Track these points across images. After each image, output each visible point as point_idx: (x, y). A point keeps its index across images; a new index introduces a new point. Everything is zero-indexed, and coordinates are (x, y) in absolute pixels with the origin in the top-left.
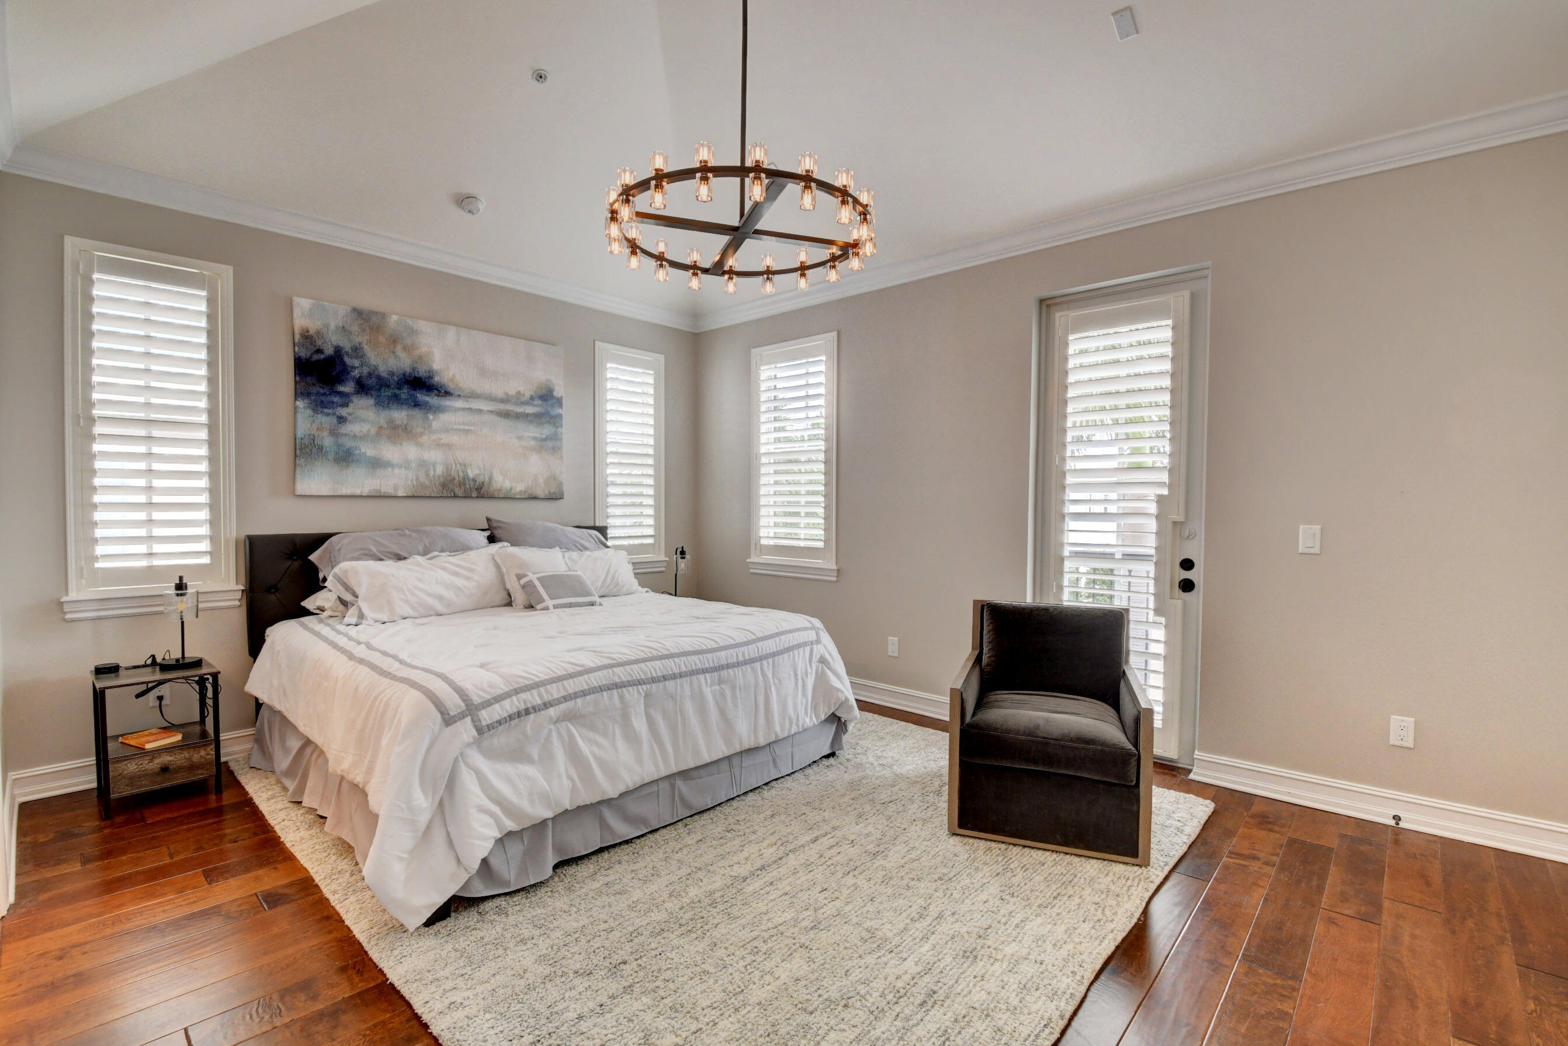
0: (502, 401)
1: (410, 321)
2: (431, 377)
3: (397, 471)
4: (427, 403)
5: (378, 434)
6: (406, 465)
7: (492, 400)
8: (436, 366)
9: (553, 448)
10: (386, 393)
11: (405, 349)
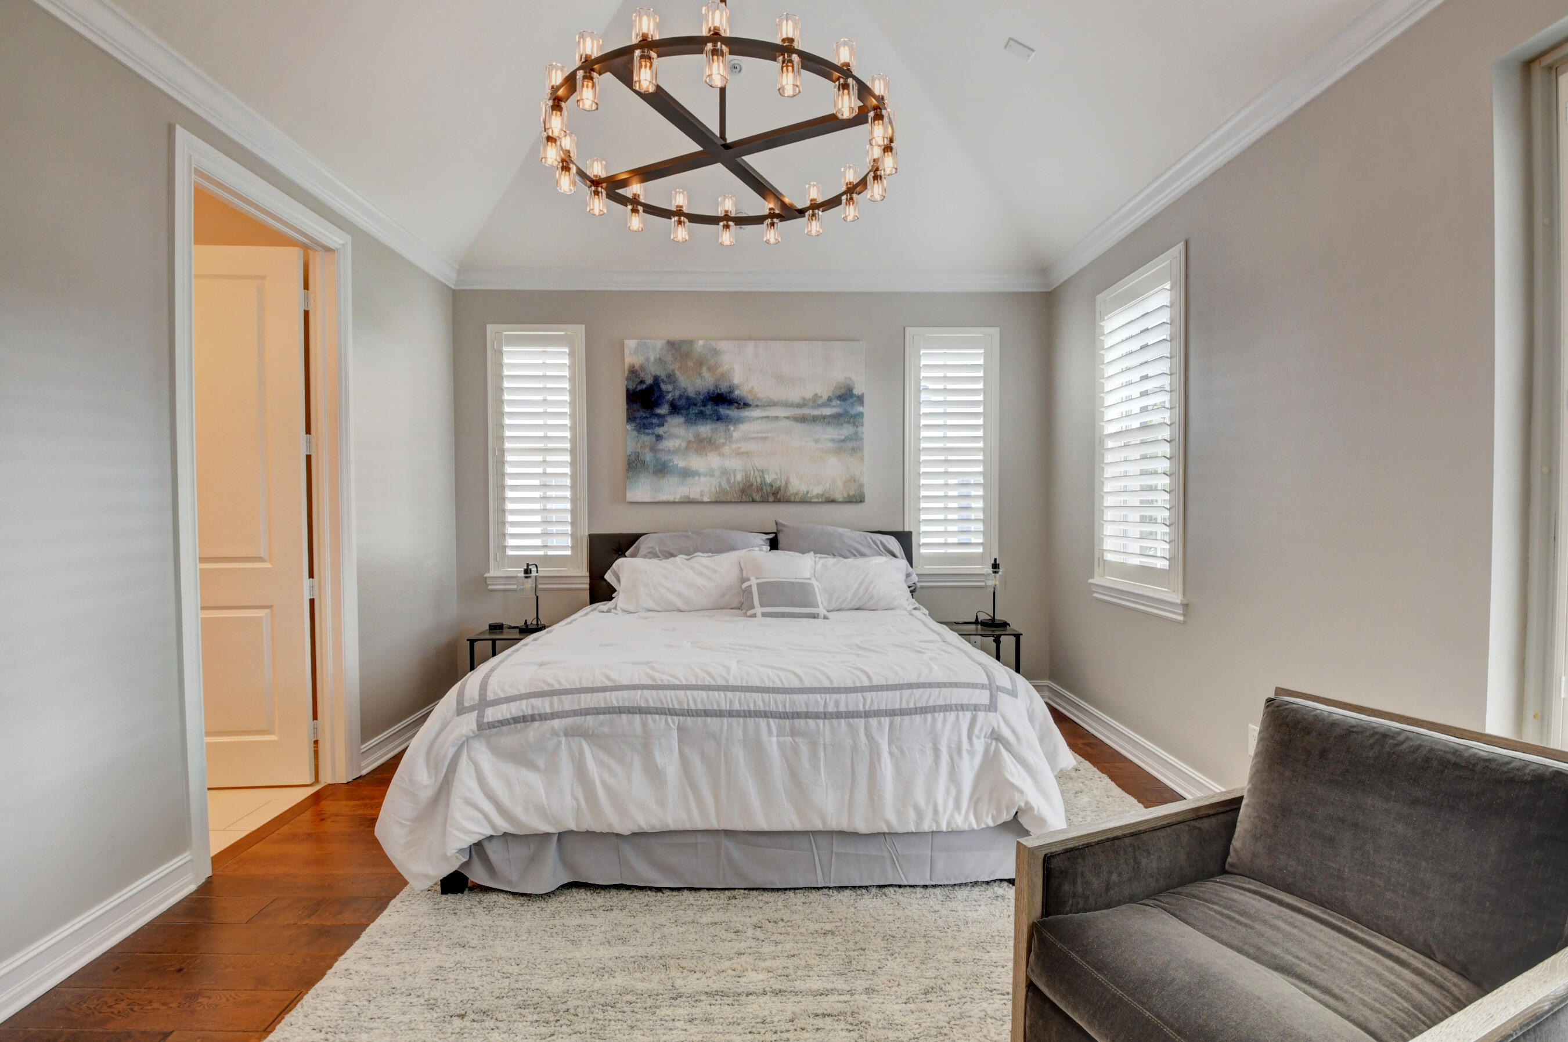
0: (799, 406)
1: (713, 343)
2: (731, 392)
3: (703, 479)
4: (727, 417)
5: (687, 447)
6: (711, 474)
7: (789, 406)
8: (736, 381)
9: (853, 449)
10: (694, 410)
11: (709, 369)
